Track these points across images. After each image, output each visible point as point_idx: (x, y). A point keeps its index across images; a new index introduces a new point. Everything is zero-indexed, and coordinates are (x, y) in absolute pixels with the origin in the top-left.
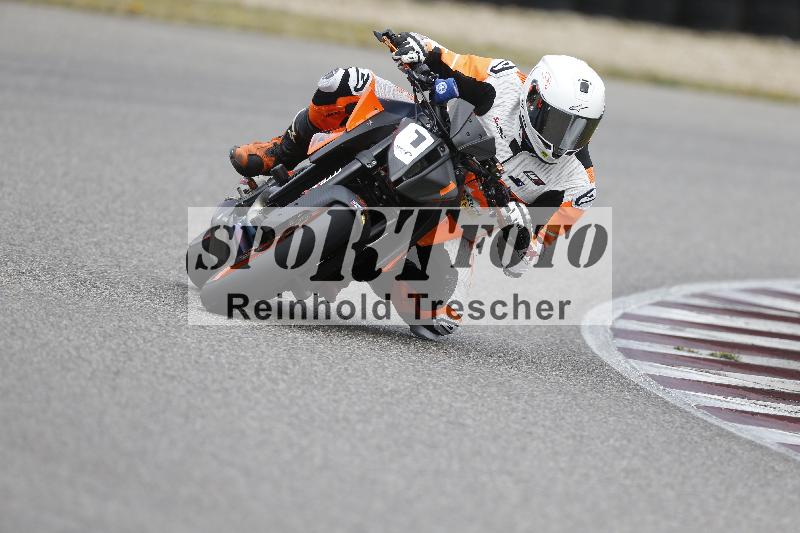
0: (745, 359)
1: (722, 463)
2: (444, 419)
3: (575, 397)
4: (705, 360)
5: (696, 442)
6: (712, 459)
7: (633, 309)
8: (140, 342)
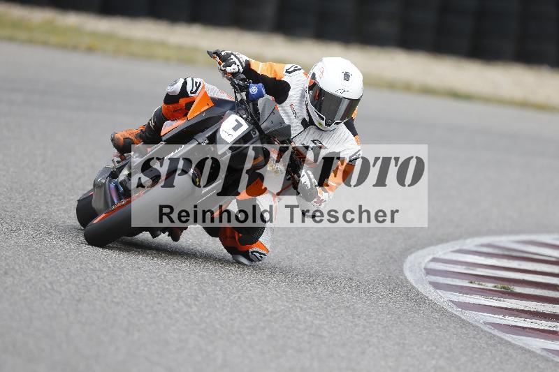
0: (518, 289)
1: (502, 363)
2: (308, 332)
4: (490, 290)
5: (484, 348)
6: (495, 360)
7: (440, 255)
8: (95, 278)
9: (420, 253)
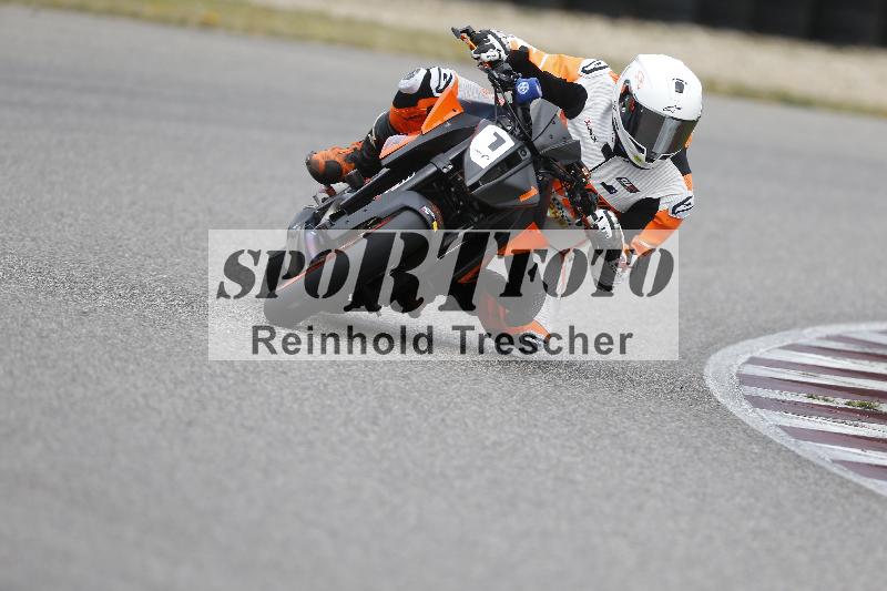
1: (860, 524)
2: (552, 475)
3: (697, 450)
4: (841, 409)
5: (831, 501)
6: (849, 520)
7: (761, 353)
8: (215, 389)
9: (730, 349)
